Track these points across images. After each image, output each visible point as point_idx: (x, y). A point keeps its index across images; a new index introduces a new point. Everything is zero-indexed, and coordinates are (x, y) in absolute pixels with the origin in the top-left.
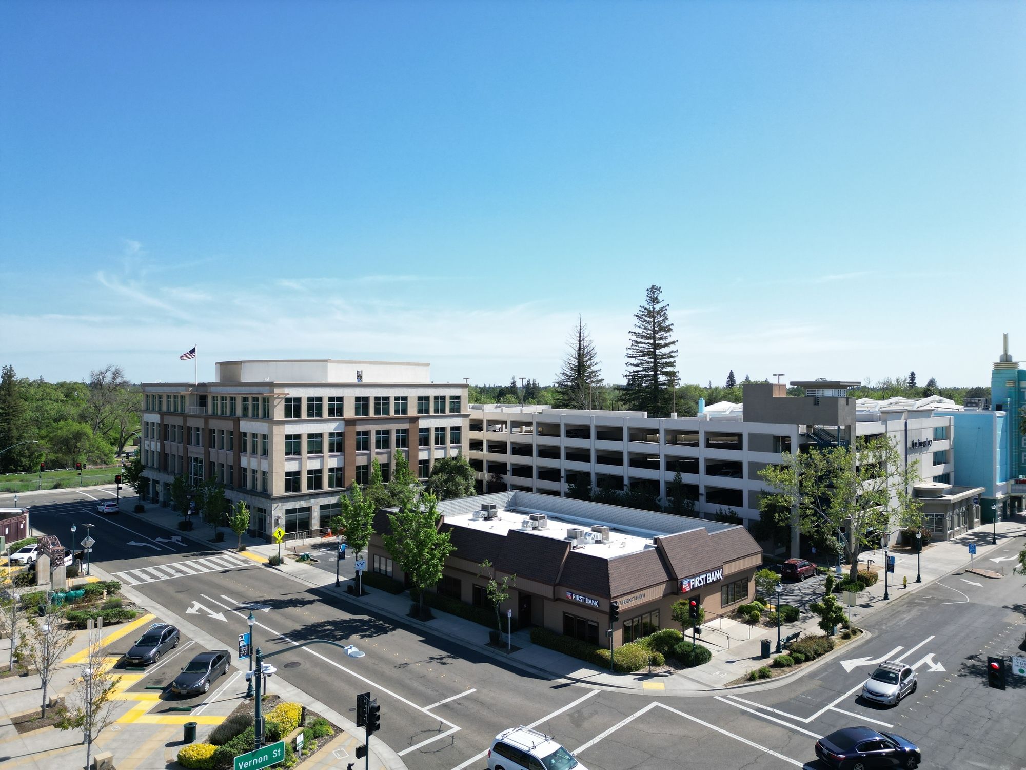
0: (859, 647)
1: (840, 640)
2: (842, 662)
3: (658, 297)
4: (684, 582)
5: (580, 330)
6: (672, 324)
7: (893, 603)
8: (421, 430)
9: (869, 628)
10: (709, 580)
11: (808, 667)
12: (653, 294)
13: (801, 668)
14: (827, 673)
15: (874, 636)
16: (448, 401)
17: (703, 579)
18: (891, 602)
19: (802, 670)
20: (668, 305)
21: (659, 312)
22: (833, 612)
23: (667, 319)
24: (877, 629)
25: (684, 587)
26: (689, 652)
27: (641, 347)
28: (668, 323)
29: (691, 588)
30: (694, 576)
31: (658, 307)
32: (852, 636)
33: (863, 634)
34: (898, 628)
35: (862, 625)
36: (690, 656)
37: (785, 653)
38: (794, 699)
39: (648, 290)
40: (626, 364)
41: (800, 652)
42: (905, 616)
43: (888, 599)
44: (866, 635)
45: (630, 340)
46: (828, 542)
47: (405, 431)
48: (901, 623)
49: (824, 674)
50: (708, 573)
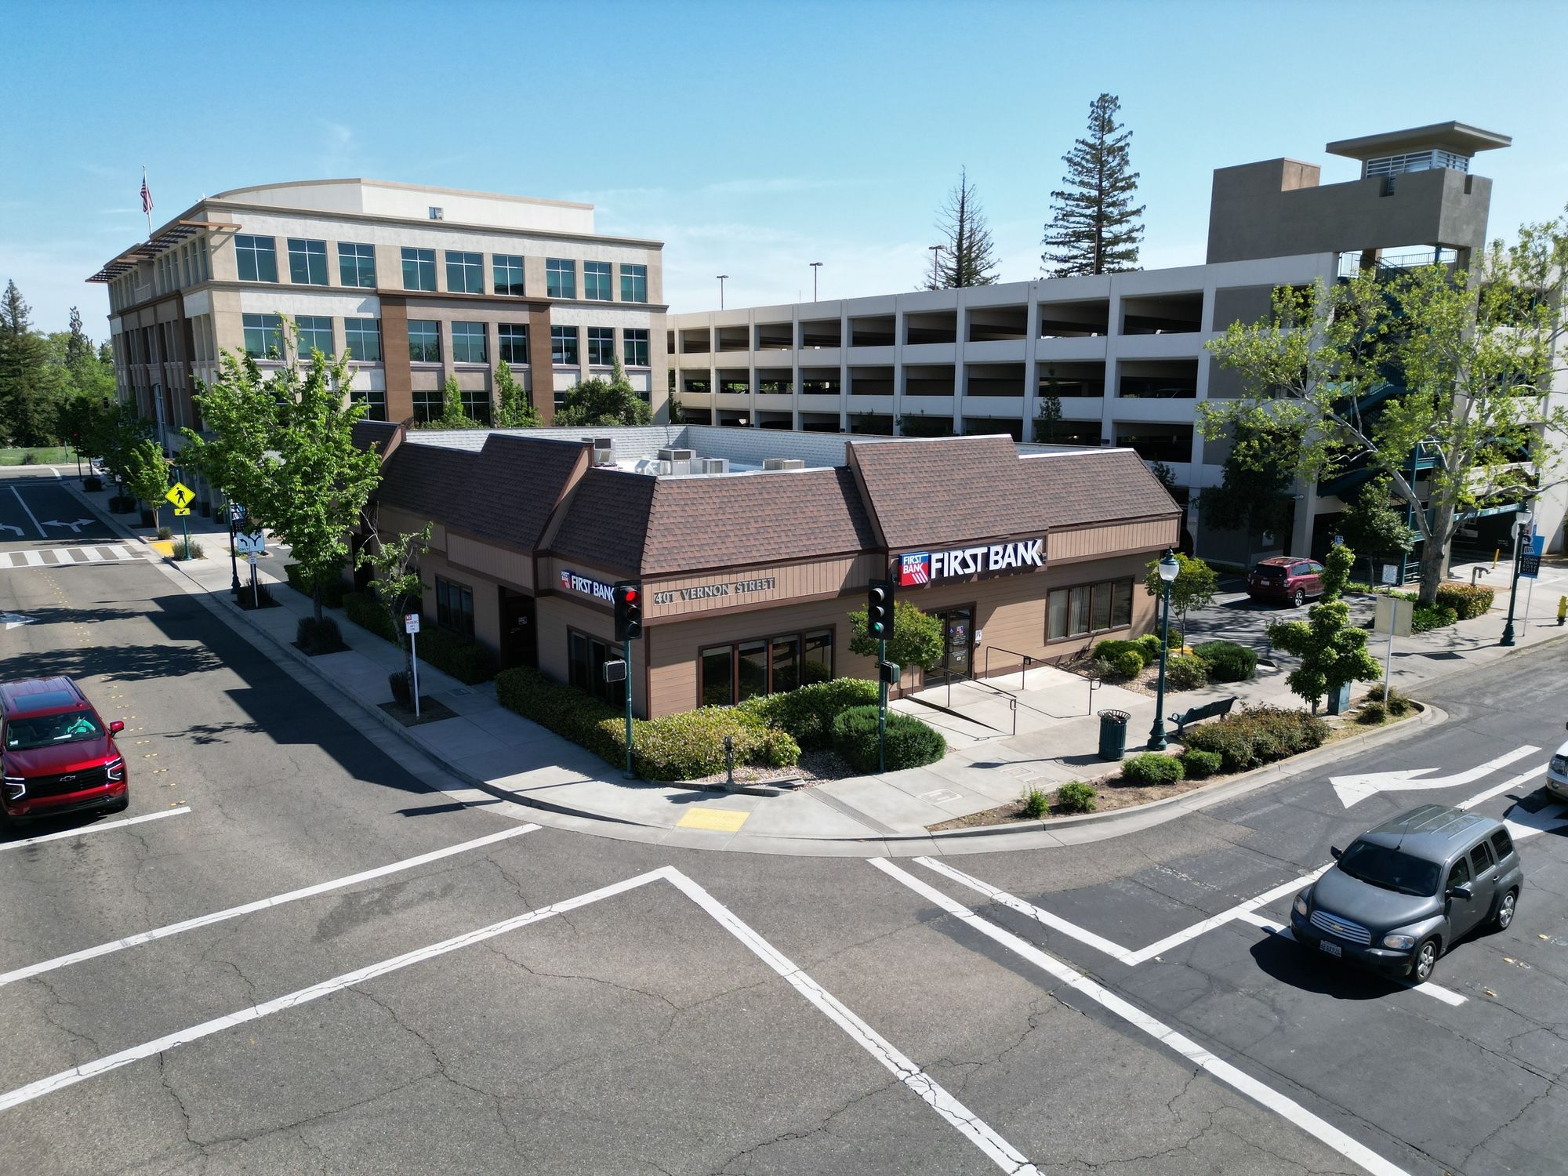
0: (1402, 744)
1: (1352, 724)
2: (1334, 780)
3: (1112, 118)
4: (908, 559)
5: (963, 197)
6: (1137, 175)
7: (1523, 652)
8: (557, 331)
9: (1443, 702)
10: (996, 562)
11: (1225, 786)
12: (1103, 113)
13: (1201, 789)
14: (1277, 806)
15: (1455, 718)
16: (617, 276)
17: (974, 557)
18: (1519, 650)
19: (1199, 794)
20: (1131, 133)
21: (1111, 151)
22: (1335, 645)
23: (1127, 163)
24: (1467, 704)
25: (906, 570)
26: (864, 733)
27: (1074, 222)
28: (1128, 171)
29: (933, 576)
30: (946, 547)
31: (1109, 139)
32: (1389, 718)
33: (1422, 714)
34: (1529, 703)
35: (1428, 695)
36: (867, 743)
37: (1172, 750)
38: (1129, 879)
39: (1092, 104)
40: (1043, 257)
41: (1210, 748)
42: (1554, 678)
43: (1512, 644)
44: (1432, 717)
45: (1051, 207)
46: (1376, 522)
47: (521, 329)
48: (1541, 693)
49: (1266, 810)
50: (995, 544)
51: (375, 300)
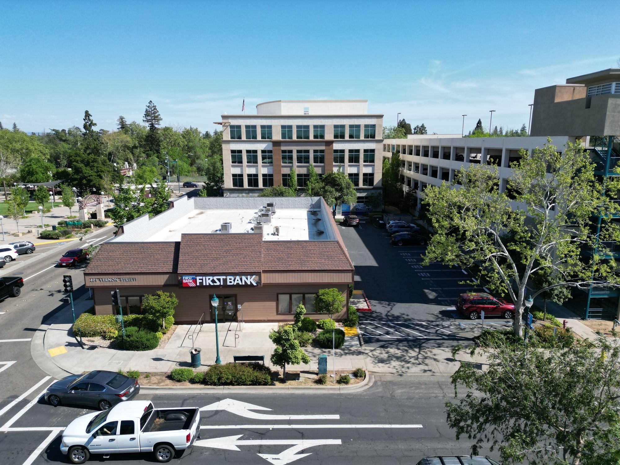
4: (185, 278)
8: (336, 151)
10: (231, 282)
16: (362, 129)
17: (219, 279)
25: (185, 281)
29: (198, 284)
30: (204, 275)
47: (322, 151)
50: (230, 275)
51: (271, 144)
